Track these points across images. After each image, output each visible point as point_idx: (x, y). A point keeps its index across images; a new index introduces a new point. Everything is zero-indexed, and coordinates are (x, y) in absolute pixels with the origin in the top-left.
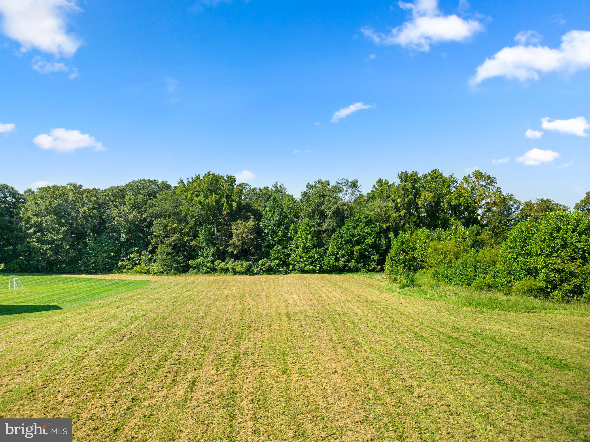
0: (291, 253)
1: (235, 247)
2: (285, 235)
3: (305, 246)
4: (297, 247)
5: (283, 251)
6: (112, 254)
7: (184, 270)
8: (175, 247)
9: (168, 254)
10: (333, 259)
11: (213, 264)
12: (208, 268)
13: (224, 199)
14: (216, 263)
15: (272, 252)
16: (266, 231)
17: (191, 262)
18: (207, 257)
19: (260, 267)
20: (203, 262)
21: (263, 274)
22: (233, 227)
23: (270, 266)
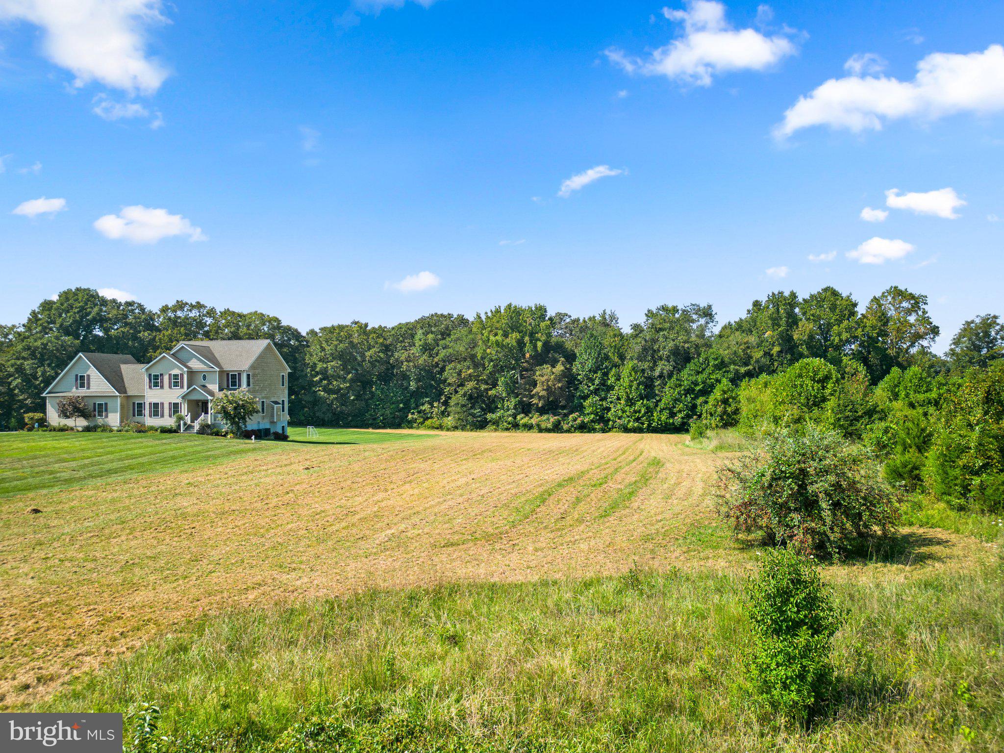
0: (612, 406)
1: (540, 398)
2: (603, 383)
3: (628, 397)
4: (619, 399)
5: (601, 403)
6: (401, 405)
7: (481, 425)
8: (471, 398)
9: (463, 406)
10: (666, 414)
11: (515, 418)
12: (509, 424)
13: (527, 339)
14: (518, 417)
15: (586, 403)
16: (579, 377)
17: (489, 416)
18: (508, 410)
19: (571, 423)
20: (503, 417)
21: (574, 432)
22: (538, 373)
23: (583, 422)
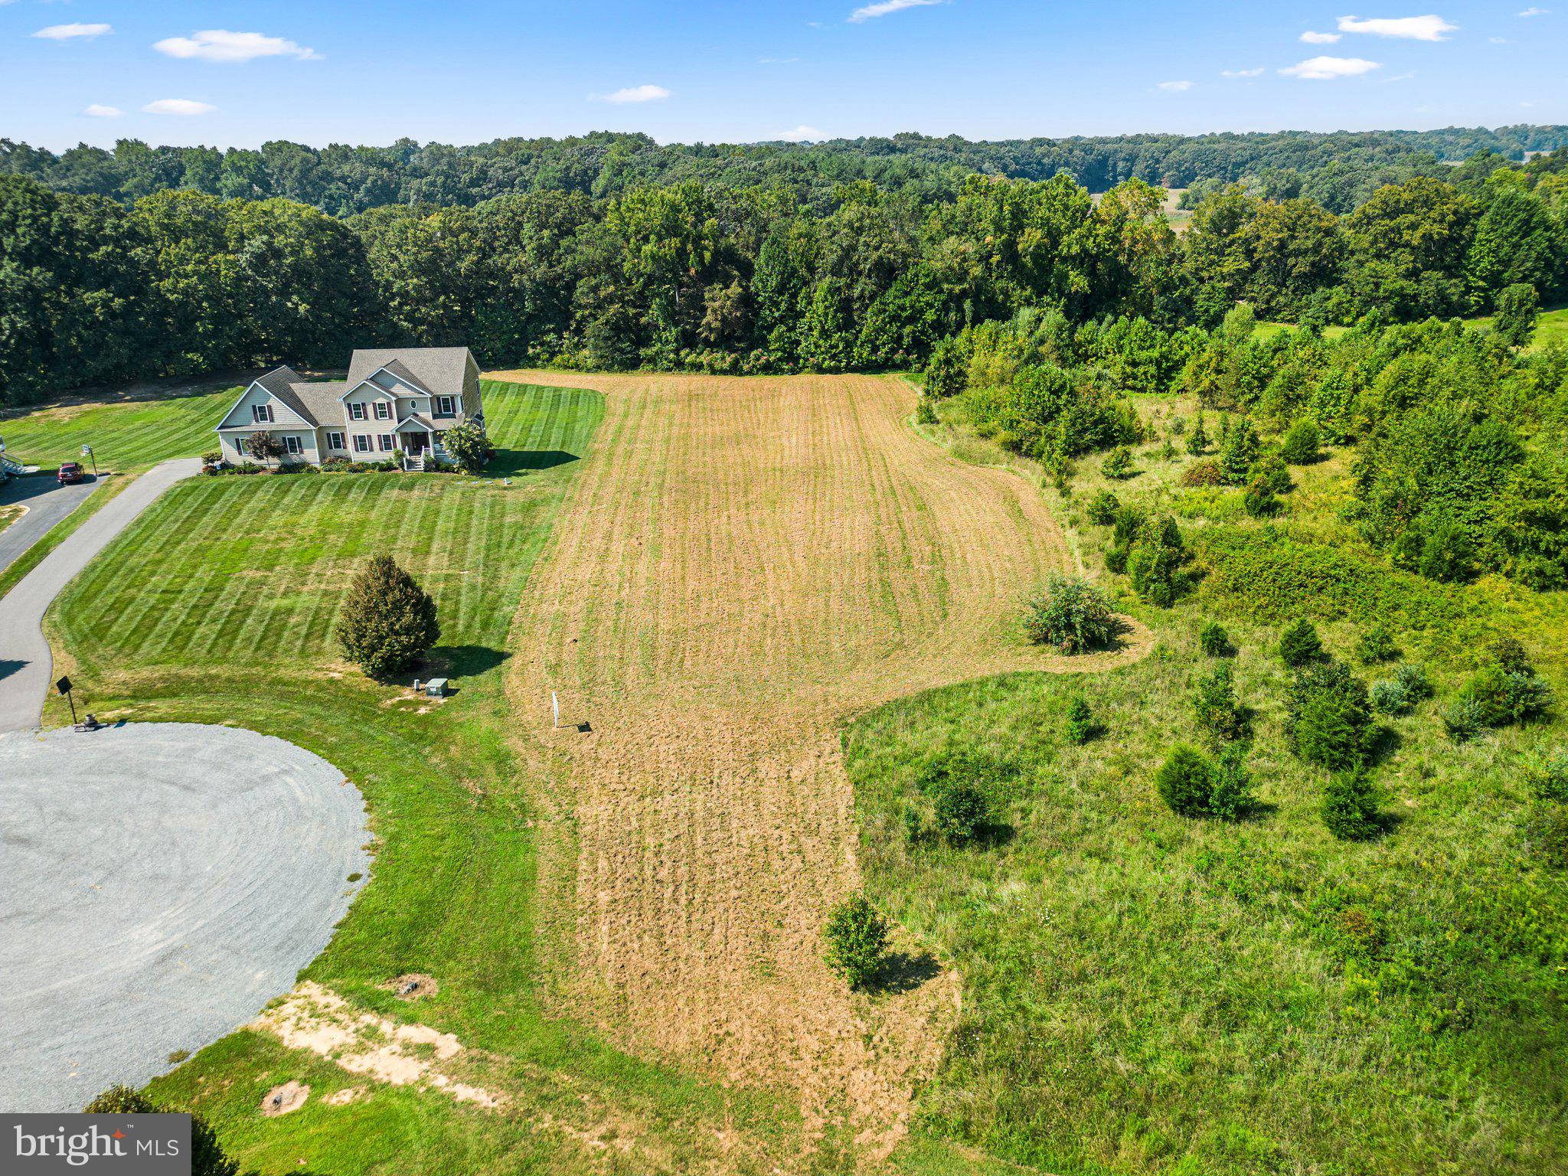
0: (802, 338)
3: (823, 327)
5: (788, 335)
6: (516, 335)
8: (615, 326)
10: (868, 348)
11: (678, 354)
12: (671, 362)
13: (690, 247)
14: (683, 353)
15: (771, 337)
16: (760, 299)
17: (642, 352)
18: (667, 343)
19: (752, 362)
20: (662, 352)
21: (756, 374)
22: (707, 296)
23: (768, 361)
